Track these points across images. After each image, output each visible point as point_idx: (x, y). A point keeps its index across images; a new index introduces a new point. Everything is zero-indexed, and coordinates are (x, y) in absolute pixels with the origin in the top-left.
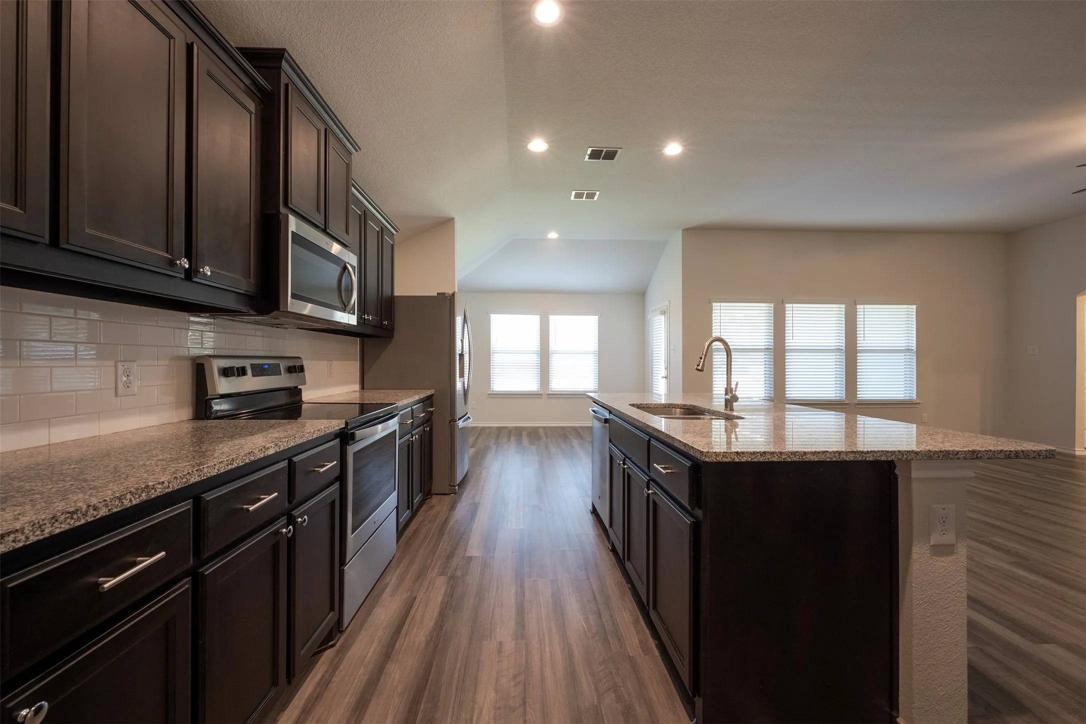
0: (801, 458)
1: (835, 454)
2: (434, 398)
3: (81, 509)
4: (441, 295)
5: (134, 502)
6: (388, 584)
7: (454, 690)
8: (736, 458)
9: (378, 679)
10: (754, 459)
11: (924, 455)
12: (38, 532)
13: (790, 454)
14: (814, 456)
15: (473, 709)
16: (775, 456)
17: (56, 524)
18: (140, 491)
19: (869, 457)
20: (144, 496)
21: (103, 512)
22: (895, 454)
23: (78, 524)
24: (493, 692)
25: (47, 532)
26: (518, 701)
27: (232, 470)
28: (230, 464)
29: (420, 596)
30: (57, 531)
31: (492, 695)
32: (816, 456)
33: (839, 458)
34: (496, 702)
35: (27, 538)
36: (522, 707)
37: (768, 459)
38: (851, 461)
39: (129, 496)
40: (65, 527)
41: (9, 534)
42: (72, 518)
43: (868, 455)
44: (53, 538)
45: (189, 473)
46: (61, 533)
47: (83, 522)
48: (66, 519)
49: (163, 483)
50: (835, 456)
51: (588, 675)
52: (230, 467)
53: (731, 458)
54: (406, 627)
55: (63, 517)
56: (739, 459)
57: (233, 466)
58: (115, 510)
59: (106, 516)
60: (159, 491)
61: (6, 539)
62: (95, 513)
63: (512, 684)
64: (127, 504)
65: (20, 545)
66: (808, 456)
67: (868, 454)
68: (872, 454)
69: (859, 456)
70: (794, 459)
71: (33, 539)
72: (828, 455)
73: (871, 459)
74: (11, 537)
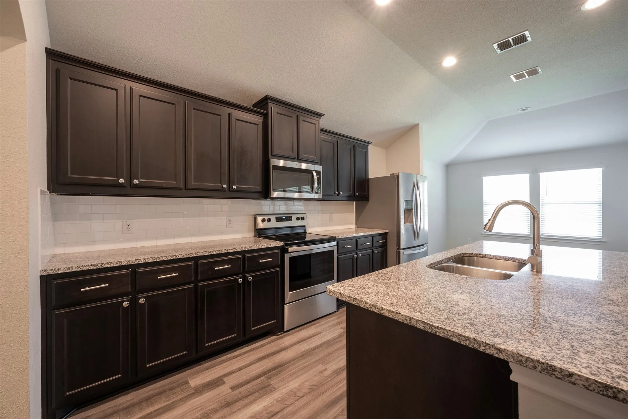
0: (379, 311)
1: (406, 317)
2: (388, 235)
3: (155, 257)
4: (392, 175)
5: (171, 259)
6: (320, 322)
7: (288, 374)
8: (340, 297)
9: (275, 354)
10: (349, 301)
11: (510, 356)
12: (144, 261)
13: (372, 306)
14: (389, 313)
15: (285, 384)
16: (362, 303)
17: (149, 260)
18: (173, 256)
19: (439, 333)
20: (174, 257)
21: (161, 259)
22: (469, 341)
23: (154, 261)
24: (298, 384)
25: (146, 261)
26: (301, 395)
27: (210, 255)
28: (210, 253)
29: (324, 333)
30: (149, 261)
31: (296, 385)
32: (391, 314)
33: (410, 322)
34: (294, 388)
35: (142, 261)
36: (299, 398)
37: (358, 304)
38: (420, 329)
39: (169, 257)
40: (151, 261)
41: (137, 260)
42: (153, 259)
43: (439, 331)
44: (148, 263)
45: (191, 253)
46: (150, 262)
47: (156, 261)
48: (151, 259)
49: (181, 255)
50: (406, 320)
51: (341, 409)
52: (209, 254)
53: (337, 296)
54: (304, 342)
55: (150, 259)
56: (341, 298)
57: (211, 254)
58: (165, 259)
59: (162, 261)
60: (180, 257)
61: (137, 261)
62: (159, 259)
63: (308, 387)
64: (169, 258)
65: (140, 263)
66: (385, 311)
67: (438, 329)
68: (442, 330)
69: (428, 328)
70: (375, 310)
71: (143, 262)
72: (400, 317)
73: (442, 335)
74: (138, 260)
